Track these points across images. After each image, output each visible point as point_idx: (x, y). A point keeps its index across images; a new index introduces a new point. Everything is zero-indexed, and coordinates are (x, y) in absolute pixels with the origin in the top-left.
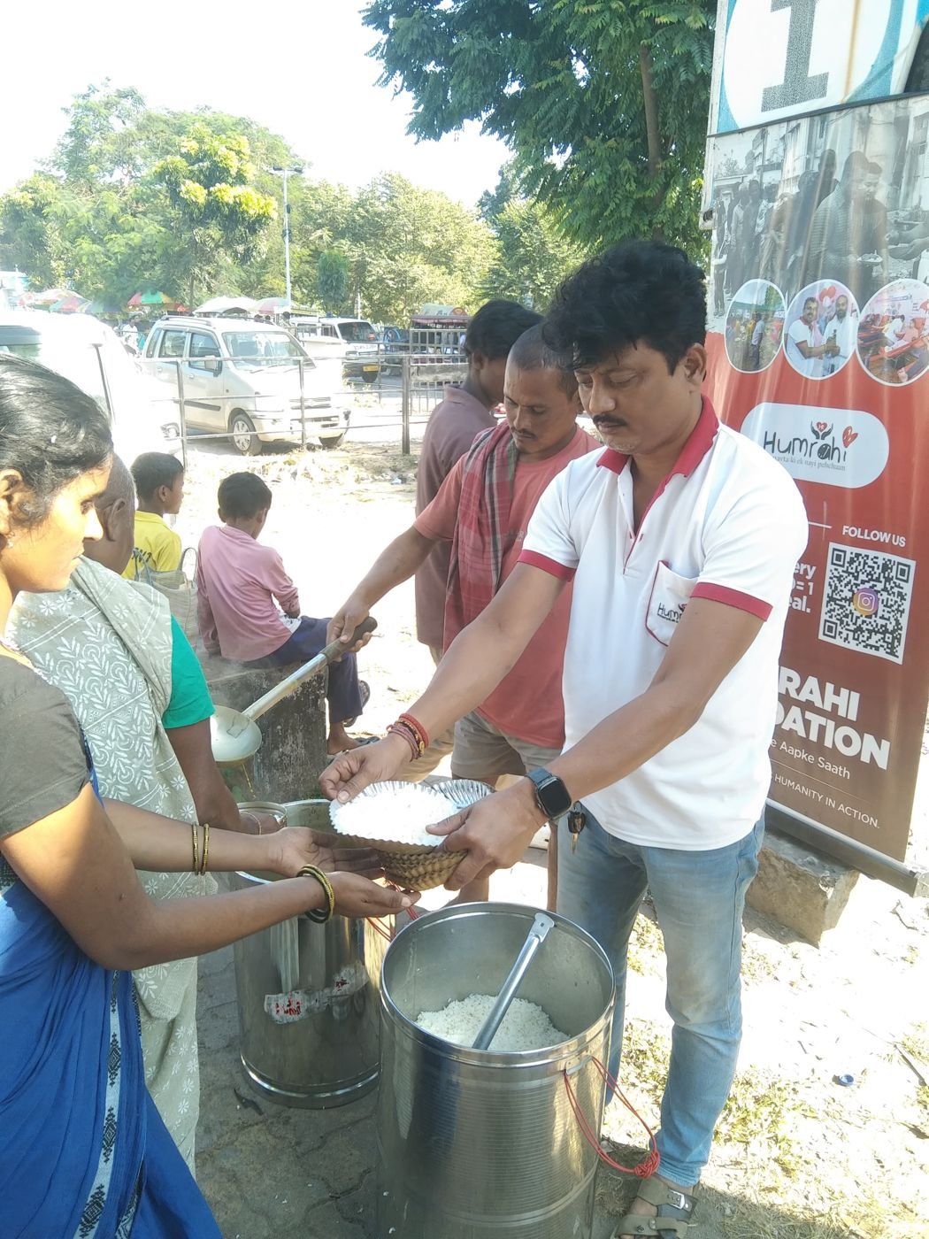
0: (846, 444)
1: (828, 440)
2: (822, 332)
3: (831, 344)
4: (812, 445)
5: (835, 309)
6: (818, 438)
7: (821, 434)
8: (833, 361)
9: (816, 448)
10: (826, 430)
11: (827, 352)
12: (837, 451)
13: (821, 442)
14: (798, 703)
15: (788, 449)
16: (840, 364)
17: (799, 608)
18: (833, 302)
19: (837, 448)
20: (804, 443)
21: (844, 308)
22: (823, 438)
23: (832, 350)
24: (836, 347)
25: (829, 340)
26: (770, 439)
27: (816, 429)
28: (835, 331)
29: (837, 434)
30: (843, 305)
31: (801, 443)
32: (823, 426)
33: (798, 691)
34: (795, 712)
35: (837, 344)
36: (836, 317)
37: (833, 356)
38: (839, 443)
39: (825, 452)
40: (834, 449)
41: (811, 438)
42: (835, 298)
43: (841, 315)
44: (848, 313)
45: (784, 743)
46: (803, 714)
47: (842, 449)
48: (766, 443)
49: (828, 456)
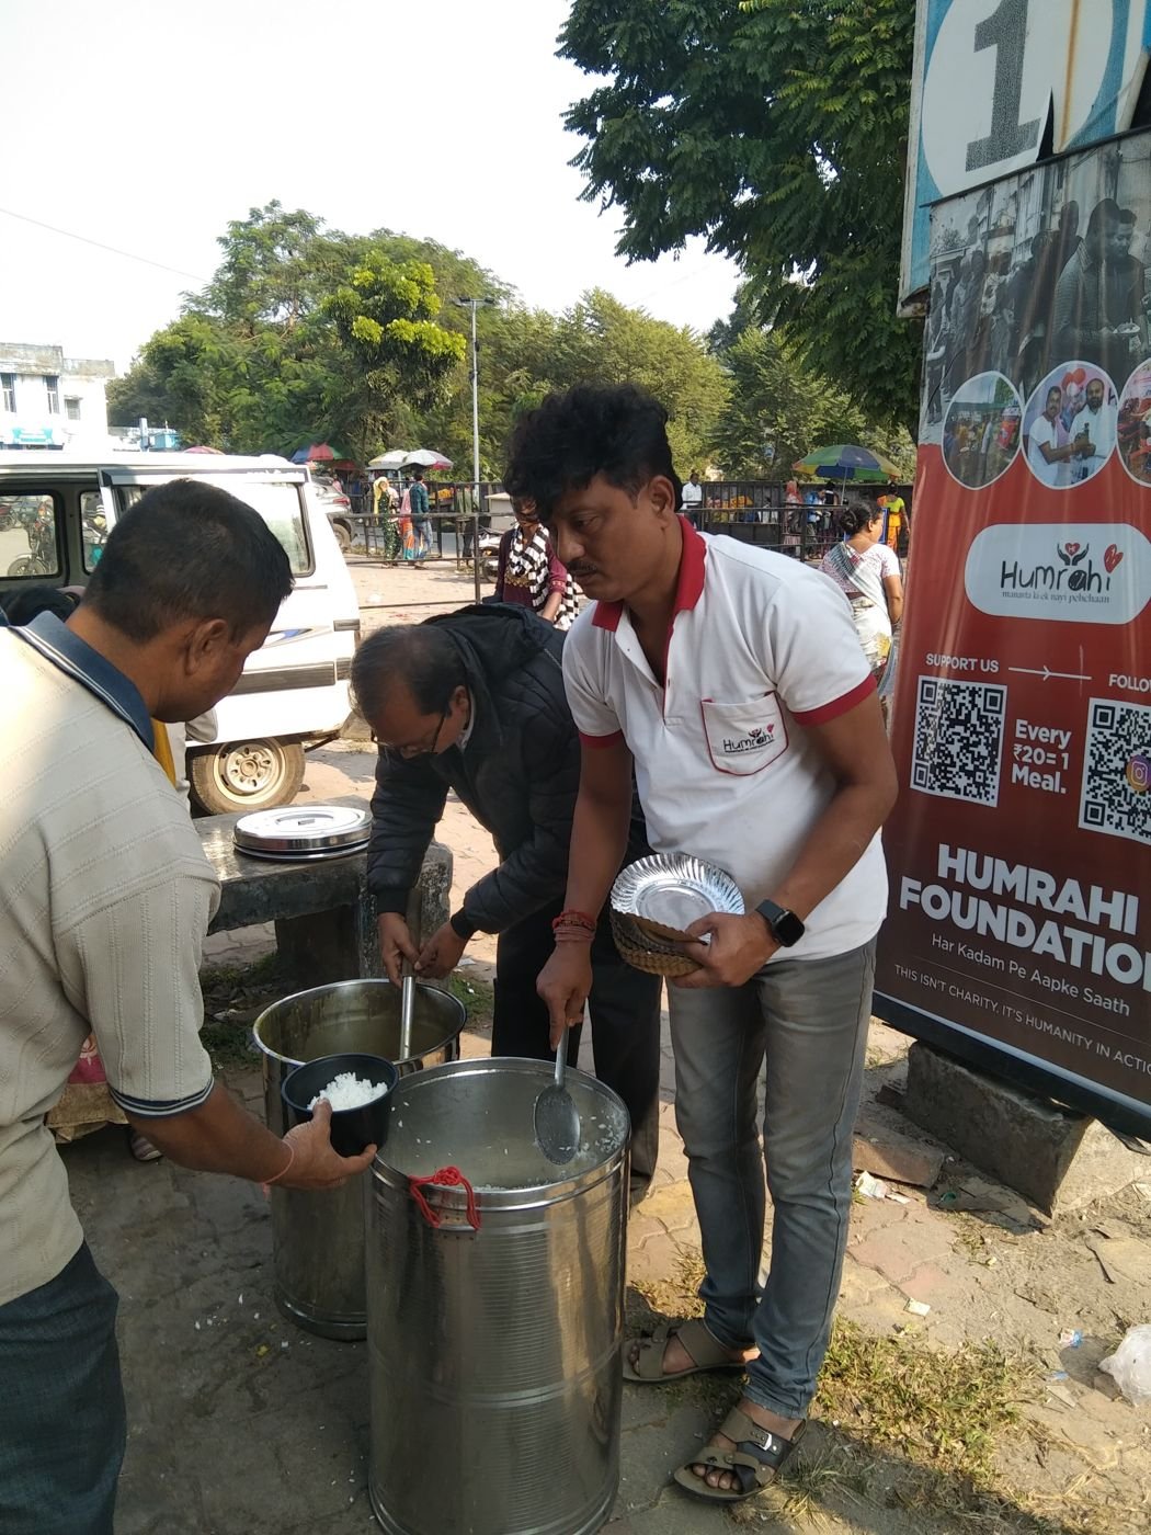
0: (1109, 568)
1: (1083, 565)
2: (1067, 427)
3: (1082, 441)
4: (1060, 573)
5: (1085, 397)
6: (1067, 564)
7: (1071, 558)
8: (1085, 463)
9: (1065, 578)
10: (1079, 552)
11: (1076, 453)
12: (1096, 578)
13: (1072, 569)
14: (1053, 916)
15: (1030, 583)
16: (1097, 466)
17: (1051, 788)
18: (1082, 389)
19: (1096, 574)
20: (1050, 572)
21: (1099, 395)
22: (1075, 563)
23: (1085, 449)
24: (1089, 445)
25: (1078, 437)
26: (1009, 570)
27: (1065, 552)
28: (1087, 425)
29: (1096, 558)
30: (1097, 391)
31: (1045, 572)
32: (1073, 549)
33: (1054, 899)
34: (1050, 928)
35: (1091, 441)
36: (1087, 407)
37: (1085, 457)
38: (1099, 567)
39: (1079, 581)
40: (1091, 577)
41: (1059, 565)
42: (1085, 383)
43: (1095, 405)
44: (1105, 402)
45: (1037, 972)
46: (1061, 932)
47: (1104, 575)
48: (1005, 576)
49: (1082, 586)
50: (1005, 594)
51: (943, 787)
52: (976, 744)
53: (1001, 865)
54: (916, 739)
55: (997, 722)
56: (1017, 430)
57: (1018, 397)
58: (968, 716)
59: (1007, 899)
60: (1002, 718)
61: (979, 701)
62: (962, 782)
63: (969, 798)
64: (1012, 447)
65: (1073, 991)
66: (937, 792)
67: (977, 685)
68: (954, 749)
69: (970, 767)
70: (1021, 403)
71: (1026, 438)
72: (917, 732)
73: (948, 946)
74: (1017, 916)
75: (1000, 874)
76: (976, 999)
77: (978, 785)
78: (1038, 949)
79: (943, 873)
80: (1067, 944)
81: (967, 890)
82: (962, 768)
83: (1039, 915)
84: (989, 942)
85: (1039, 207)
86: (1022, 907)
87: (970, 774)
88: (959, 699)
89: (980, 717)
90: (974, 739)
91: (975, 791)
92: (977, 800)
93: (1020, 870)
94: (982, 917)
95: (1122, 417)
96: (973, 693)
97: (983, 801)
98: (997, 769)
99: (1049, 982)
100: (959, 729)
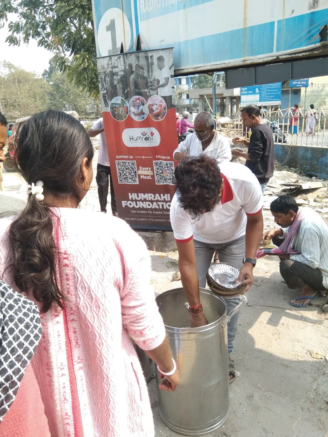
0: (152, 136)
1: (147, 136)
2: (139, 109)
4: (142, 138)
5: (141, 103)
7: (144, 135)
8: (143, 116)
10: (146, 133)
13: (145, 137)
14: (155, 201)
15: (137, 140)
16: (146, 117)
17: (149, 178)
20: (140, 137)
23: (142, 113)
25: (141, 111)
26: (131, 138)
28: (142, 108)
29: (149, 134)
30: (143, 102)
32: (144, 133)
33: (154, 198)
34: (155, 203)
36: (141, 105)
37: (143, 115)
38: (150, 136)
40: (149, 138)
41: (142, 136)
42: (140, 100)
43: (143, 104)
44: (145, 104)
45: (154, 211)
46: (157, 203)
47: (151, 137)
48: (130, 139)
49: (147, 140)
50: (131, 143)
51: (127, 182)
52: (131, 173)
53: (142, 194)
54: (118, 174)
55: (135, 168)
56: (128, 109)
57: (127, 102)
58: (129, 167)
59: (145, 200)
60: (136, 167)
61: (130, 164)
62: (130, 180)
63: (132, 184)
64: (128, 113)
65: (162, 213)
66: (126, 183)
67: (129, 161)
68: (128, 174)
69: (131, 178)
70: (127, 103)
71: (130, 111)
72: (118, 172)
73: (135, 212)
74: (148, 203)
75: (142, 196)
76: (143, 219)
77: (133, 181)
78: (153, 207)
79: (130, 199)
80: (158, 205)
81: (136, 201)
82: (130, 178)
83: (152, 202)
84: (143, 209)
85: (123, 63)
86: (148, 201)
87: (131, 179)
88: (126, 164)
89: (131, 168)
90: (131, 172)
91: (133, 182)
92: (134, 184)
93: (146, 194)
94: (141, 205)
95: (149, 107)
96: (129, 163)
97: (135, 183)
98: (137, 177)
99: (157, 213)
100: (128, 170)
